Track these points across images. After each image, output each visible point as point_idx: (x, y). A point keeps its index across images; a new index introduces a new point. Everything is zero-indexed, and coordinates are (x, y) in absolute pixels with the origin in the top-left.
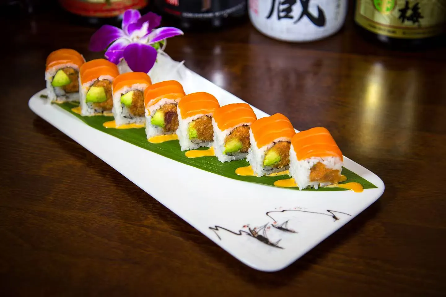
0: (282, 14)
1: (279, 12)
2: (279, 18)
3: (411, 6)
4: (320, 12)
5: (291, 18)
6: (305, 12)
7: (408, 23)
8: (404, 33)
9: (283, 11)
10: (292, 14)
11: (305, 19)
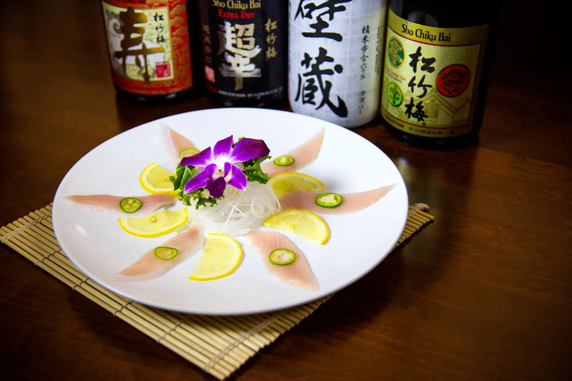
0: (306, 99)
1: (303, 97)
2: (304, 102)
3: (415, 103)
4: (341, 101)
5: (314, 103)
6: (326, 100)
7: (413, 120)
8: (410, 129)
9: (307, 95)
10: (314, 100)
11: (326, 107)
